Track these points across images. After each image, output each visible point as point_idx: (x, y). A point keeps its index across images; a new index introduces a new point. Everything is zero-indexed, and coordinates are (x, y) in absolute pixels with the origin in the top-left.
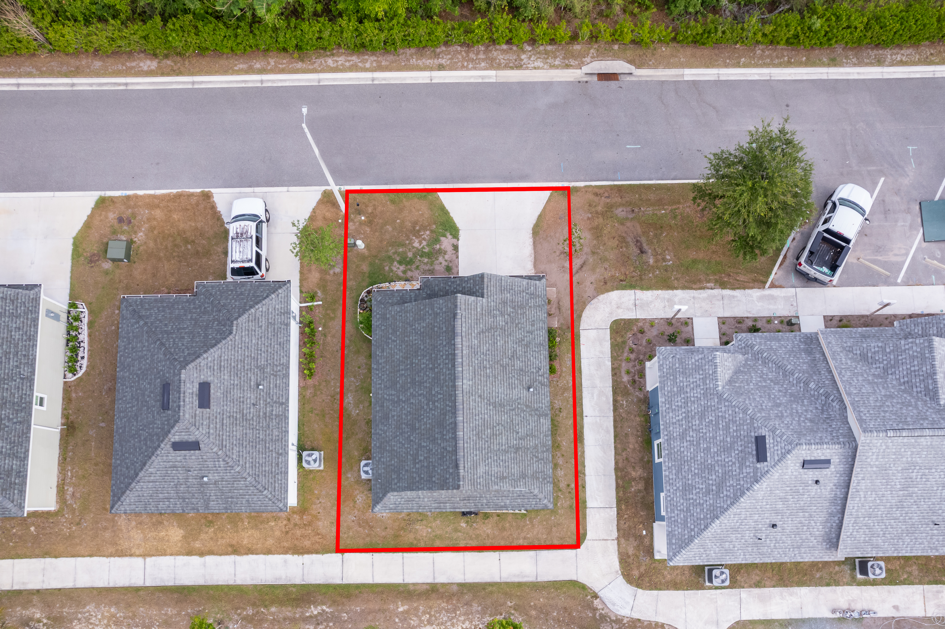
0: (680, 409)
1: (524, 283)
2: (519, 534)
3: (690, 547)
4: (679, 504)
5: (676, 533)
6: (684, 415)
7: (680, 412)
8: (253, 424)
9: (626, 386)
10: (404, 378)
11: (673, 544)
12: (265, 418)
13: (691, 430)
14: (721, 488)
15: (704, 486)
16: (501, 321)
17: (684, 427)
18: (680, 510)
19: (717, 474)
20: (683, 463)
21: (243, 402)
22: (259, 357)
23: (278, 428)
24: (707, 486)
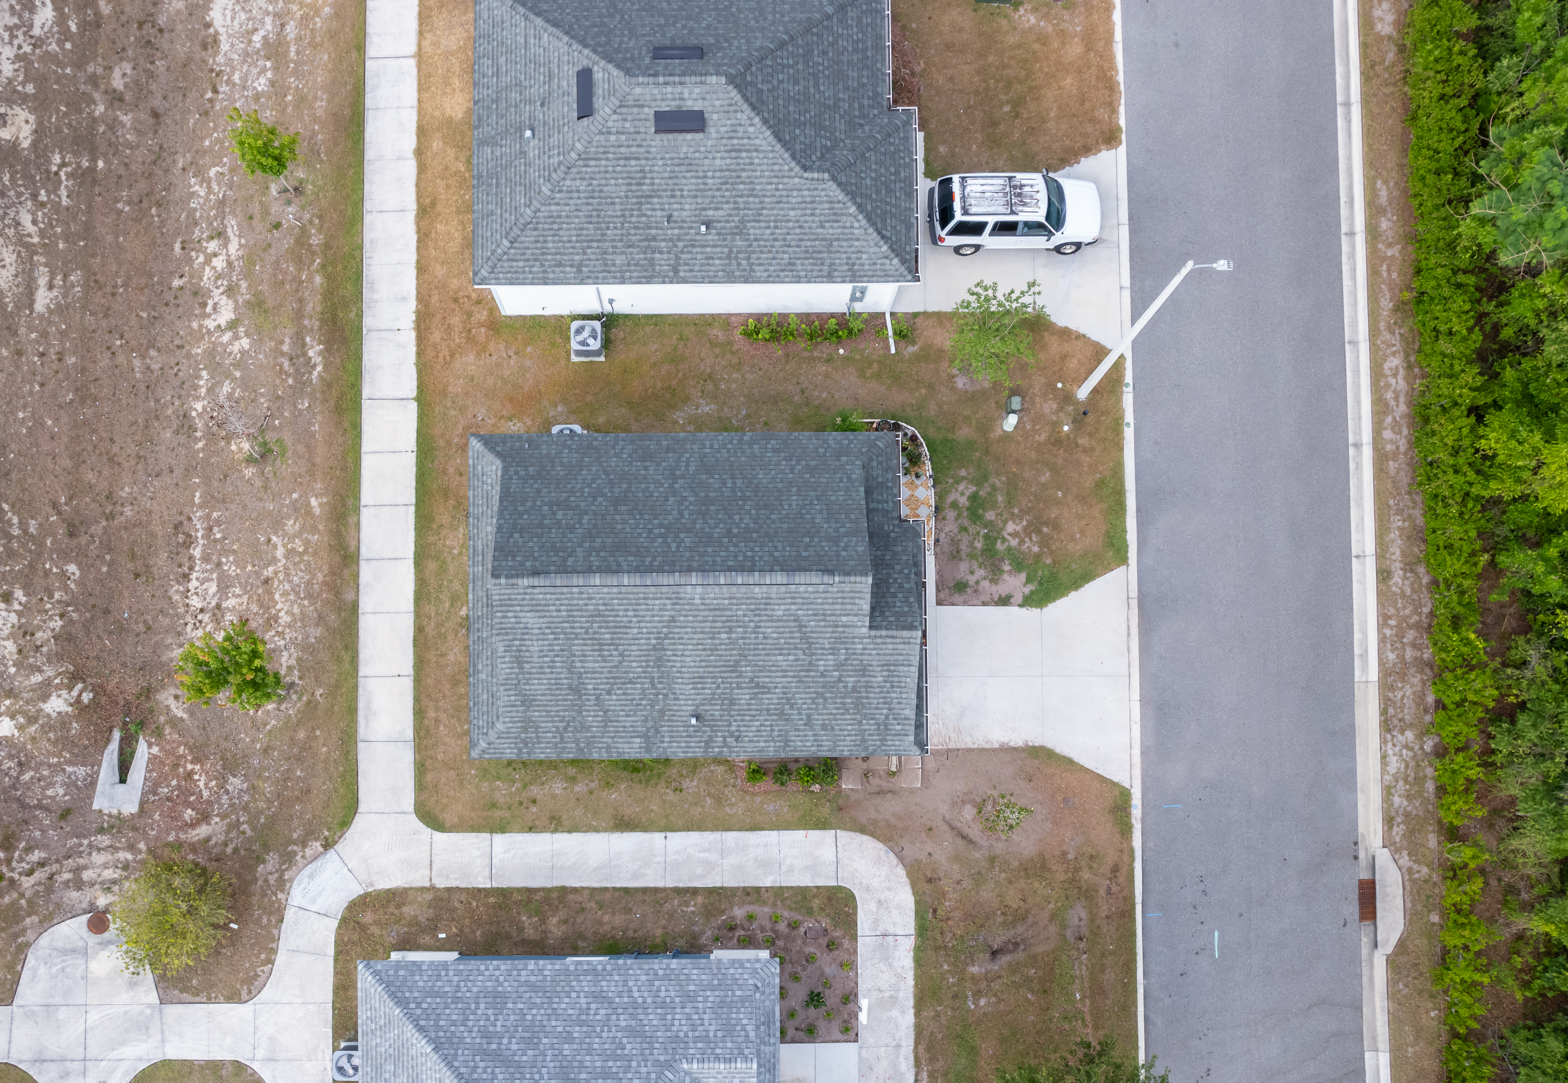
0: (652, 994)
1: (907, 712)
2: (445, 711)
3: (388, 1000)
4: (469, 984)
5: (417, 978)
6: (640, 1000)
7: (646, 994)
8: (632, 216)
9: (723, 912)
10: (717, 486)
11: (397, 971)
12: (646, 240)
13: (610, 1011)
14: (491, 1058)
15: (498, 1029)
16: (827, 662)
17: (617, 1000)
18: (458, 986)
19: (520, 1052)
20: (548, 994)
21: (673, 196)
22: (763, 224)
23: (629, 265)
24: (499, 1035)
